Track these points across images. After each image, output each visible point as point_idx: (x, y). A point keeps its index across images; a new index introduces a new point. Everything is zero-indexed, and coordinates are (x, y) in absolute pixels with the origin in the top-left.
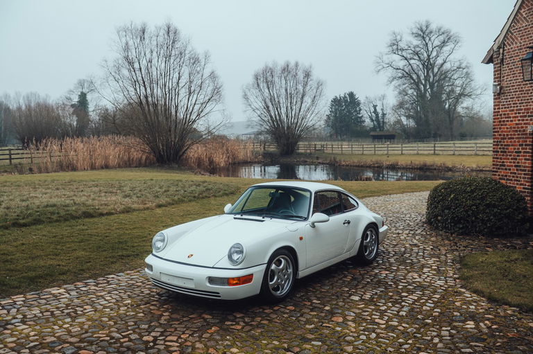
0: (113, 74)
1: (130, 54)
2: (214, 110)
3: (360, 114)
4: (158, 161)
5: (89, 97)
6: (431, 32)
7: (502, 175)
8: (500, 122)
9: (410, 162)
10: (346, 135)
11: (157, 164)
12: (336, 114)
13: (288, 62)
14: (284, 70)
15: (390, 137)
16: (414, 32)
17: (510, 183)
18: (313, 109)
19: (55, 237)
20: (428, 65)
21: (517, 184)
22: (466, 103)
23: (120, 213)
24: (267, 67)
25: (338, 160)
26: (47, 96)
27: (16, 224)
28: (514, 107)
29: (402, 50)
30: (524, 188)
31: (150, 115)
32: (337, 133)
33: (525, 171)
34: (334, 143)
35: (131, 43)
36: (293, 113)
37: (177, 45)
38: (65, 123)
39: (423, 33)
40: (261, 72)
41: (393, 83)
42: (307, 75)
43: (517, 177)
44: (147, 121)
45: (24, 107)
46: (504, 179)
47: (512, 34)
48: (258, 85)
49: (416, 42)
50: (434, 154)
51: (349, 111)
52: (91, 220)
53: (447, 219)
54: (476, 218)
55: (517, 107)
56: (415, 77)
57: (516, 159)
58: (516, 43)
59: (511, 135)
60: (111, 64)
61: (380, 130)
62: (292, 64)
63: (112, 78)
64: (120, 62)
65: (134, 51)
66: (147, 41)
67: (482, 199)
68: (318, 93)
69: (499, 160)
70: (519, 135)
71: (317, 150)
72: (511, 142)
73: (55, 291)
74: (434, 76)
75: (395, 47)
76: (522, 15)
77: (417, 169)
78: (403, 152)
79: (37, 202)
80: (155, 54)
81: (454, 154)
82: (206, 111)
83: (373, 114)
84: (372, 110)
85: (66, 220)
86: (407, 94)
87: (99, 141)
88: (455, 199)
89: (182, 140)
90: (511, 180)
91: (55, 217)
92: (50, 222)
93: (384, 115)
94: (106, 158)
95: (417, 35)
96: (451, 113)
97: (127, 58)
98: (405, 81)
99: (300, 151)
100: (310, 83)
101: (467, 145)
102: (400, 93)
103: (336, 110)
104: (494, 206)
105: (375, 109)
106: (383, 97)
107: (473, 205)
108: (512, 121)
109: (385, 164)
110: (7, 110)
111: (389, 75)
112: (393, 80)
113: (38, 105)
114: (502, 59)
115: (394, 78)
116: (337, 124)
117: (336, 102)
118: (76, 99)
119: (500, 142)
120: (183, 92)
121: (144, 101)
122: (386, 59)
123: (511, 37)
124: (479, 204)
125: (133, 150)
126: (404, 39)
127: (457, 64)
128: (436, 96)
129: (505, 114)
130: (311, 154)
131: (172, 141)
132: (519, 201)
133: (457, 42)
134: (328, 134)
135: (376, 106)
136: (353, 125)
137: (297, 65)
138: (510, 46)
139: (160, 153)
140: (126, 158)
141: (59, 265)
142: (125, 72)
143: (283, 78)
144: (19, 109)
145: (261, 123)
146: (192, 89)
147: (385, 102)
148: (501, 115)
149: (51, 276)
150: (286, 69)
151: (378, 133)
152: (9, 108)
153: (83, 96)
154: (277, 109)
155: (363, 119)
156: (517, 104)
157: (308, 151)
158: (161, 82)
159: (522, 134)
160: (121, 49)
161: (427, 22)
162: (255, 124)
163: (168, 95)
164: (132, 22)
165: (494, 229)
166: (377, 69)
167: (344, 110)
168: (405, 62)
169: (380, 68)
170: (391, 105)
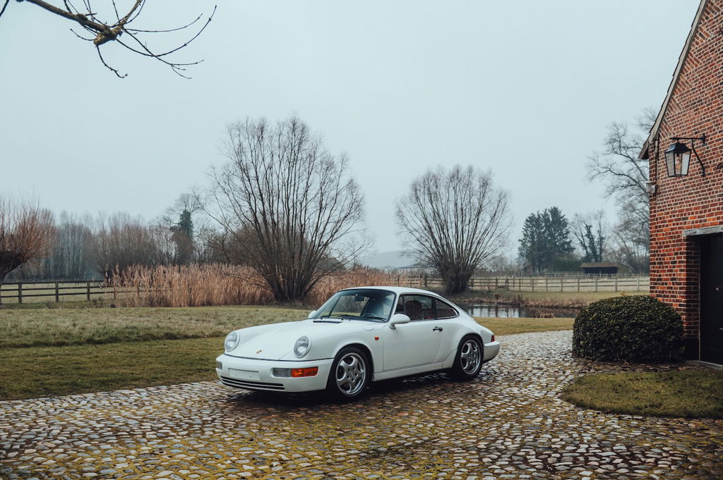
0: (222, 184)
1: (243, 158)
2: (351, 229)
3: (567, 237)
4: (276, 297)
5: (194, 217)
7: (659, 292)
8: (656, 227)
10: (547, 267)
11: (276, 302)
12: (533, 238)
13: (458, 166)
14: (453, 177)
15: (611, 271)
16: (644, 123)
17: (667, 300)
18: (492, 230)
19: (132, 352)
21: (674, 301)
23: (208, 336)
24: (429, 173)
25: (524, 299)
26: (139, 216)
27: (90, 341)
28: (669, 209)
29: (627, 148)
30: (680, 305)
31: (268, 237)
32: (534, 265)
33: (680, 284)
35: (245, 144)
36: (465, 236)
37: (305, 146)
38: (161, 252)
40: (422, 181)
41: (614, 194)
42: (485, 184)
43: (673, 292)
44: (263, 245)
45: (109, 230)
46: (661, 296)
47: (666, 123)
48: (417, 198)
51: (551, 235)
52: (175, 342)
53: (588, 343)
54: (620, 340)
55: (672, 208)
57: (672, 271)
58: (670, 134)
59: (667, 242)
60: (219, 171)
61: (596, 261)
62: (464, 169)
63: (220, 189)
64: (230, 169)
65: (249, 154)
66: (266, 142)
67: (628, 318)
68: (500, 208)
69: (656, 274)
70: (674, 241)
71: (500, 287)
72: (667, 251)
73: (126, 392)
75: (616, 144)
76: (675, 101)
79: (115, 325)
80: (276, 158)
82: (341, 231)
83: (586, 238)
84: (585, 232)
85: (145, 340)
86: (634, 210)
87: (201, 270)
88: (598, 318)
89: (308, 270)
90: (668, 296)
91: (133, 337)
92: (128, 341)
93: (601, 239)
94: (210, 294)
97: (240, 163)
98: (632, 192)
99: (474, 287)
100: (488, 194)
102: (625, 209)
103: (532, 232)
104: (642, 326)
105: (589, 232)
106: (601, 214)
107: (615, 325)
108: (667, 226)
110: (87, 235)
111: (608, 183)
112: (613, 190)
113: (128, 228)
114: (658, 153)
115: (615, 188)
116: (534, 253)
117: (533, 221)
118: (176, 220)
119: (657, 251)
120: (312, 207)
121: (260, 220)
122: (603, 161)
123: (665, 126)
124: (623, 323)
125: (244, 283)
126: (628, 133)
129: (661, 218)
130: (489, 291)
131: (295, 271)
132: (673, 320)
134: (522, 267)
135: (591, 226)
136: (557, 254)
137: (470, 171)
138: (664, 137)
139: (279, 288)
140: (235, 293)
141: (132, 374)
142: (238, 182)
143: (451, 188)
144: (103, 233)
145: (420, 249)
146: (324, 202)
147: (603, 221)
148: (657, 219)
149: (123, 381)
150: (455, 176)
151: (593, 264)
152: (89, 233)
153: (186, 216)
154: (443, 229)
155: (572, 246)
156: (671, 205)
157: (486, 288)
158: (283, 194)
159: (677, 241)
160: (232, 152)
162: (413, 250)
163: (291, 211)
164: (248, 118)
165: (641, 354)
166: (590, 176)
167: (544, 232)
168: (630, 165)
169: (594, 173)
170: (612, 225)
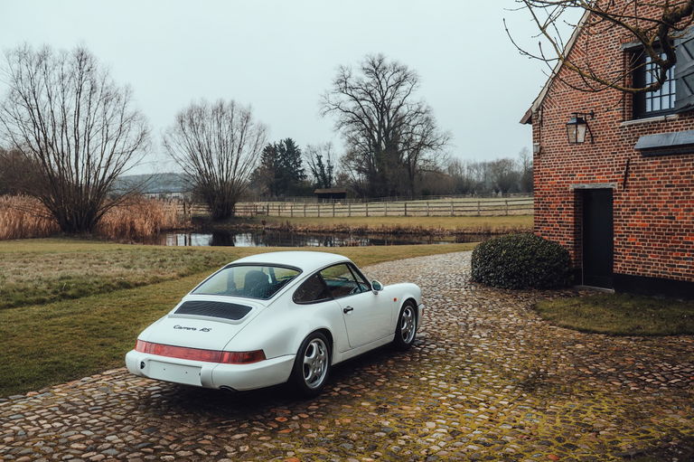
3: (300, 166)
4: (63, 229)
6: (385, 68)
7: (545, 232)
9: (381, 226)
10: (284, 193)
11: (64, 233)
12: (270, 166)
13: (221, 100)
14: (217, 110)
15: (339, 196)
16: (366, 67)
17: (553, 239)
18: (254, 160)
20: (382, 108)
21: (561, 239)
22: (426, 154)
24: (193, 105)
25: (292, 224)
28: (555, 166)
29: (352, 88)
30: (567, 243)
33: (568, 226)
34: (271, 204)
36: (229, 165)
39: (376, 69)
40: (186, 112)
41: (342, 129)
42: (246, 117)
43: (560, 233)
46: (547, 235)
47: (551, 98)
48: (182, 129)
49: (367, 79)
50: (406, 215)
51: (286, 163)
53: (500, 275)
54: (529, 272)
55: (558, 166)
56: (366, 121)
57: (558, 216)
58: (555, 107)
59: (553, 193)
61: (326, 187)
62: (227, 104)
68: (260, 140)
69: (541, 217)
70: (560, 192)
71: (260, 213)
72: (553, 199)
74: (389, 121)
75: (343, 84)
77: (390, 233)
78: (369, 213)
81: (428, 216)
83: (317, 167)
84: (316, 161)
86: (358, 143)
90: (554, 236)
93: (330, 167)
95: (368, 71)
96: (410, 167)
98: (356, 127)
99: (236, 214)
101: (439, 205)
102: (349, 142)
103: (270, 161)
105: (320, 161)
106: (329, 146)
107: (525, 260)
108: (553, 180)
109: (352, 228)
111: (337, 118)
112: (341, 125)
114: (542, 121)
115: (343, 123)
116: (272, 180)
117: (270, 151)
119: (542, 199)
122: (333, 99)
123: (549, 100)
124: (531, 258)
125: (27, 214)
126: (353, 75)
127: (415, 108)
128: (392, 145)
129: (545, 173)
130: (253, 217)
133: (414, 81)
135: (321, 156)
136: (292, 180)
137: (232, 105)
138: (549, 109)
139: (65, 219)
140: (17, 226)
143: (215, 121)
145: (187, 178)
147: (331, 151)
148: (541, 174)
150: (219, 111)
151: (324, 190)
154: (207, 160)
155: (305, 173)
156: (557, 163)
157: (249, 214)
159: (564, 192)
160: (11, 78)
161: (380, 55)
162: (179, 179)
165: (545, 282)
166: (322, 111)
167: (280, 161)
168: (354, 104)
169: (325, 109)
170: (339, 156)
